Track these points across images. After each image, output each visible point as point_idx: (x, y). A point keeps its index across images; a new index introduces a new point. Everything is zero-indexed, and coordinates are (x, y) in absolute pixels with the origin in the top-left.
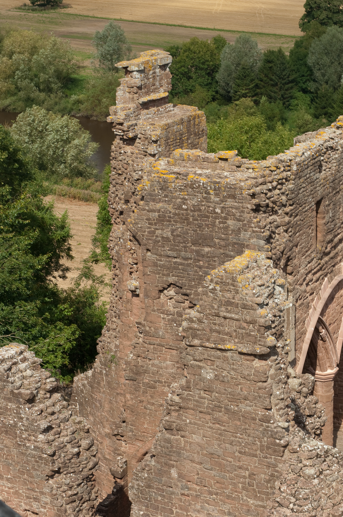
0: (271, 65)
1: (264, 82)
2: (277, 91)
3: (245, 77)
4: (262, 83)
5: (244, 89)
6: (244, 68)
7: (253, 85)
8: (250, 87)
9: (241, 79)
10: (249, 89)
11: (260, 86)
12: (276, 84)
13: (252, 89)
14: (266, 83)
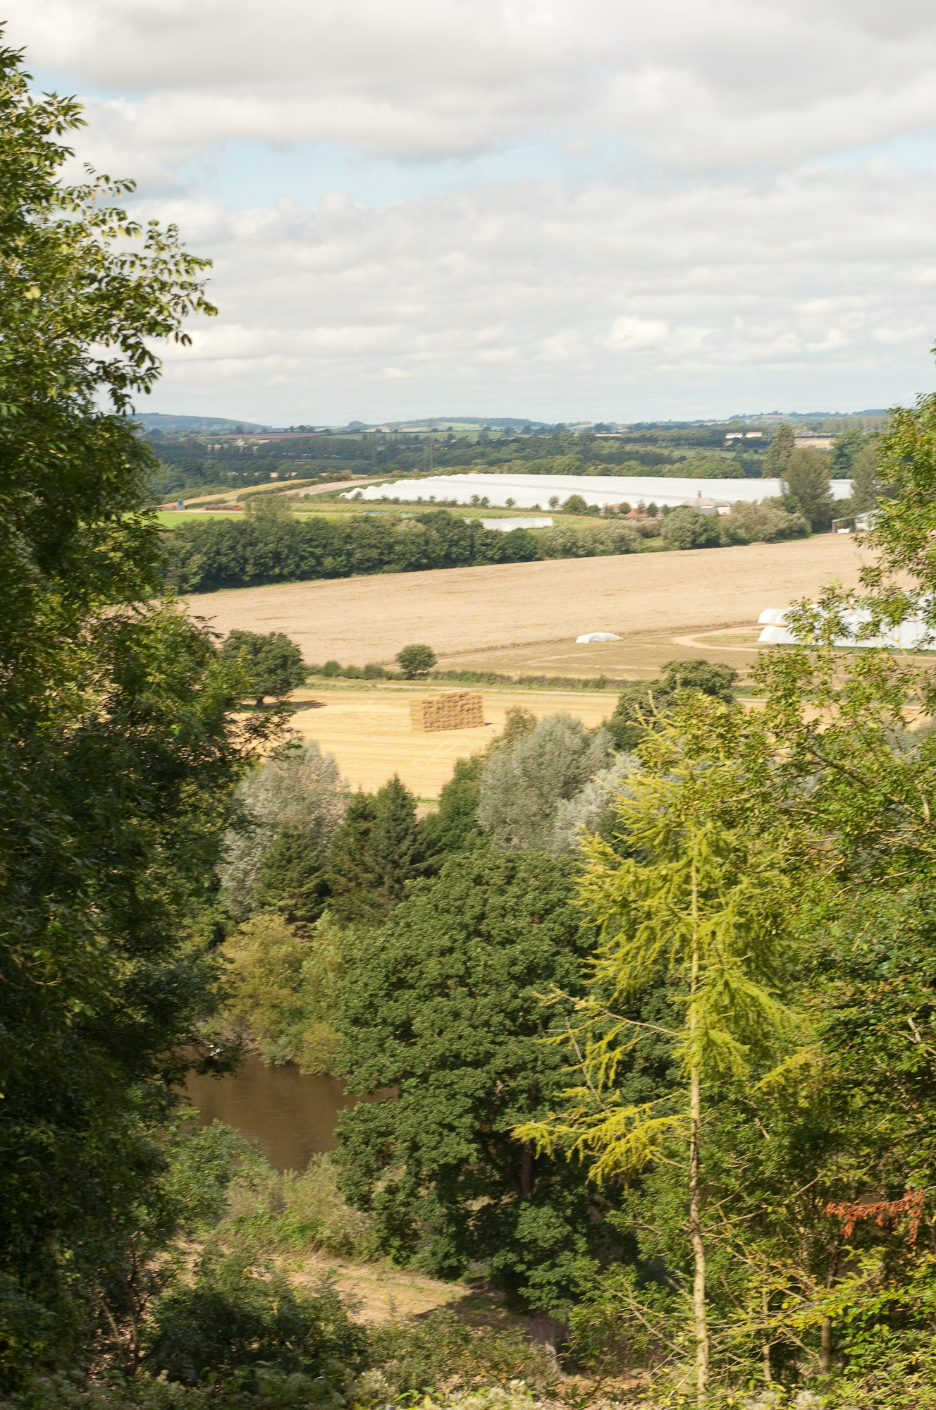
0: (364, 825)
1: (344, 875)
2: (382, 901)
3: (289, 861)
4: (343, 880)
5: (285, 895)
6: (285, 835)
7: (311, 885)
8: (304, 889)
9: (279, 867)
10: (301, 895)
11: (335, 887)
12: (379, 882)
13: (308, 895)
14: (350, 880)
